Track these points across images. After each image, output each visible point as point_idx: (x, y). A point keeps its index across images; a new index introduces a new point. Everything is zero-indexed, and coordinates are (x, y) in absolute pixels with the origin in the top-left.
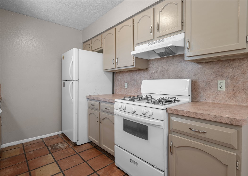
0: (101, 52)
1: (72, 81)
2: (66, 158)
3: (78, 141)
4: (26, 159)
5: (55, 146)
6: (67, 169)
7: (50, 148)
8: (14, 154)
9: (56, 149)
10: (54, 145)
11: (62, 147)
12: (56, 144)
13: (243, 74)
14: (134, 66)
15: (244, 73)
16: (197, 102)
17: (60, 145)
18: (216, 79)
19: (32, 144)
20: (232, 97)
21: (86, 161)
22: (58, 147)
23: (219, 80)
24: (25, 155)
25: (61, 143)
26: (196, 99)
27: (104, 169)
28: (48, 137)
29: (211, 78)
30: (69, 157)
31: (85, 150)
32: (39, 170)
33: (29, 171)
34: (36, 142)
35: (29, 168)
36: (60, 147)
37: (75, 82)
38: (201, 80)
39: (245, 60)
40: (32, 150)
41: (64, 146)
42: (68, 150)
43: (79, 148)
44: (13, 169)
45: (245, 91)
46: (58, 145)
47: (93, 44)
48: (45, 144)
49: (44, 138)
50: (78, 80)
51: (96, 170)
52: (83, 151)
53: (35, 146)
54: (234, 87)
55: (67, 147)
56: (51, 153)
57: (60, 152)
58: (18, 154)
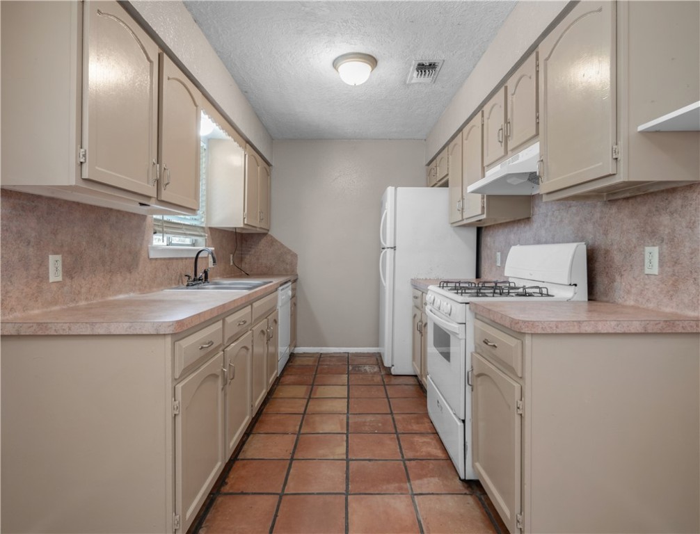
0: (446, 185)
1: (386, 250)
2: (364, 385)
3: (393, 366)
4: (316, 372)
5: (359, 367)
6: (356, 398)
7: (350, 368)
8: (306, 363)
9: (359, 370)
11: (368, 370)
12: (363, 366)
13: (690, 228)
14: (484, 216)
15: (692, 226)
16: (607, 302)
17: (367, 368)
18: (642, 242)
19: (331, 356)
20: (671, 293)
21: (390, 398)
22: (362, 370)
23: (648, 246)
24: (317, 368)
25: (371, 365)
26: (607, 296)
27: (408, 415)
28: (358, 353)
29: (634, 240)
30: (370, 385)
31: (399, 385)
32: (323, 387)
33: (313, 385)
34: (338, 355)
35: (313, 382)
36: (365, 370)
37: (389, 253)
38: (616, 247)
39: (694, 191)
40: (328, 363)
41: (372, 370)
42: (374, 377)
43: (393, 378)
44: (297, 377)
45: (695, 275)
46: (365, 366)
47: (438, 168)
48: (348, 361)
49: (352, 353)
50: (394, 248)
51: (394, 412)
52: (396, 384)
53: (334, 360)
54: (673, 266)
55: (375, 373)
56: (348, 374)
57: (361, 376)
58: (311, 363)
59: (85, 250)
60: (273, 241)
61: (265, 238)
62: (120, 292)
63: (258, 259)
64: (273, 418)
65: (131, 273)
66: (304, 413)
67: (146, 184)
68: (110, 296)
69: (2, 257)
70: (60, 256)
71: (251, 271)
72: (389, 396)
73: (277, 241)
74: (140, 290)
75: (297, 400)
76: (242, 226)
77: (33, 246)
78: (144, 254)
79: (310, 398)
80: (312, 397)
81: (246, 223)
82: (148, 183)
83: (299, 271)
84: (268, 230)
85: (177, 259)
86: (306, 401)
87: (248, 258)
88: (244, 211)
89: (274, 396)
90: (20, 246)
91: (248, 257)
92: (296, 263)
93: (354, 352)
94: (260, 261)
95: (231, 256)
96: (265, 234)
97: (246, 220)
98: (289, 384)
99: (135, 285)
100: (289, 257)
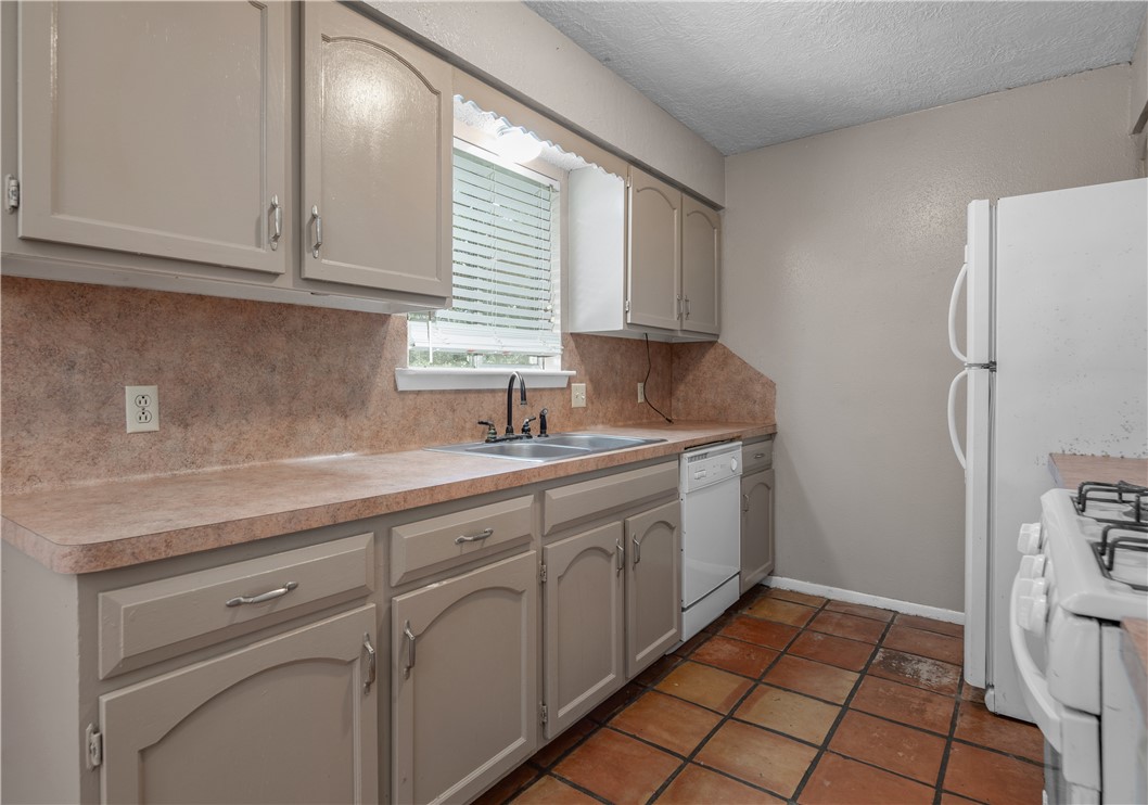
1: (964, 370)
2: (891, 721)
3: (992, 687)
4: (788, 647)
5: (905, 659)
6: (843, 756)
7: (879, 656)
8: (781, 618)
9: (898, 670)
10: (907, 655)
11: (924, 676)
12: (916, 657)
17: (925, 667)
19: (848, 611)
21: (948, 789)
22: (909, 670)
24: (798, 635)
25: (938, 662)
28: (922, 617)
30: (904, 725)
31: (1001, 752)
33: (758, 681)
34: (865, 612)
35: (765, 673)
36: (916, 672)
37: (974, 378)
40: (830, 629)
41: (934, 679)
42: (930, 701)
43: (988, 723)
44: (738, 650)
46: (919, 661)
48: (884, 636)
49: (905, 612)
50: (991, 366)
52: (988, 745)
53: (850, 624)
55: (939, 691)
56: (863, 673)
57: (894, 688)
58: (789, 621)
59: (219, 377)
60: (728, 356)
61: (712, 351)
62: (319, 450)
63: (699, 392)
64: (616, 747)
65: (346, 417)
66: (688, 760)
67: (253, 248)
68: (290, 456)
69: (5, 390)
70: (155, 388)
71: (689, 414)
72: (947, 785)
73: (734, 355)
74: (372, 446)
75: (698, 712)
76: (620, 327)
77: (84, 372)
78: (381, 383)
79: (730, 716)
80: (736, 715)
81: (629, 321)
82: (259, 244)
83: (780, 419)
84: (717, 336)
85: (479, 391)
86: (715, 720)
87: (681, 390)
88: (626, 298)
89: (660, 686)
90: (50, 372)
91: (682, 387)
92: (774, 402)
93: (912, 613)
94: (703, 395)
95: (640, 386)
96: (712, 343)
97: (629, 315)
98: (709, 664)
99: (359, 437)
100: (758, 388)
